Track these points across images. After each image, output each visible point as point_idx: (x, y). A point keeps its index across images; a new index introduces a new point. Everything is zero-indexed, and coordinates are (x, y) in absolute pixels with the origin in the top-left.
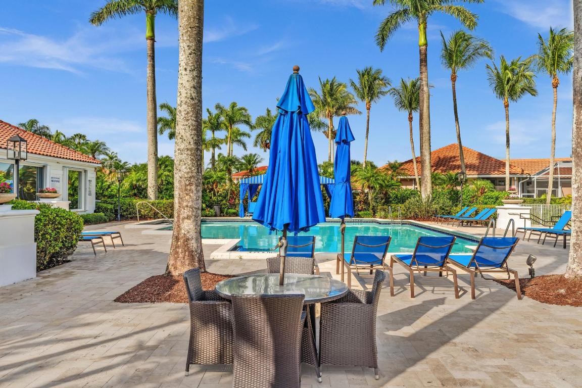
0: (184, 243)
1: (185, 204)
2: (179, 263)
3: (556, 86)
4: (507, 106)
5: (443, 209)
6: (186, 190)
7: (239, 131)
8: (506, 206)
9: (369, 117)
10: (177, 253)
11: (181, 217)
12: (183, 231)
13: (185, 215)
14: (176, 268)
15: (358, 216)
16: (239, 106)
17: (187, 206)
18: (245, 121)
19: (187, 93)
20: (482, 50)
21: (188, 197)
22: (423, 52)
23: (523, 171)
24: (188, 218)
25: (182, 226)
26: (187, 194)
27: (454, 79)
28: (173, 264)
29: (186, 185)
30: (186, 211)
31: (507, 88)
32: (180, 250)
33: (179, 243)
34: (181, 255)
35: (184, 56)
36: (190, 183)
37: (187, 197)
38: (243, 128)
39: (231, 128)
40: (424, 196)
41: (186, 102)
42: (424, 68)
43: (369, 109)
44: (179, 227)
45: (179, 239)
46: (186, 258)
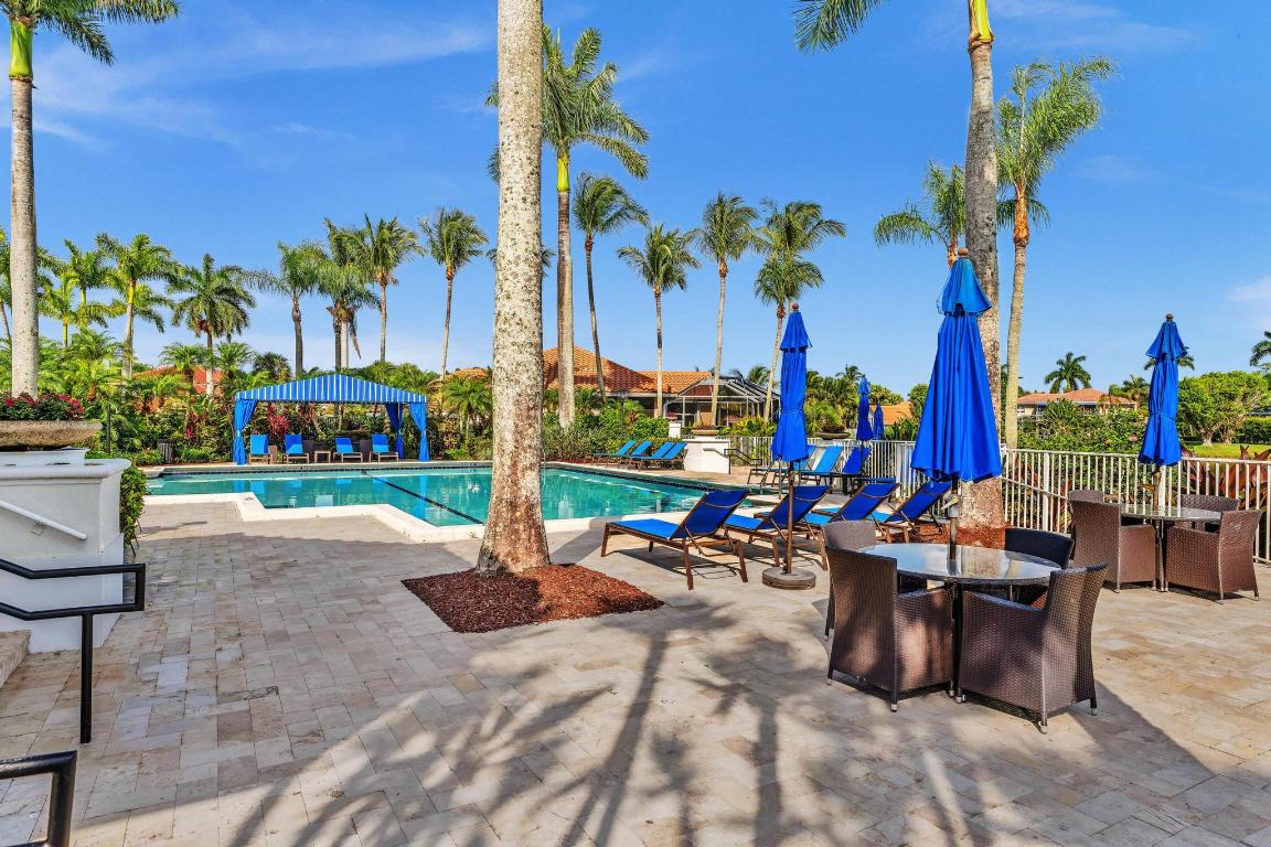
0: (527, 512)
1: (527, 442)
2: (521, 551)
3: (723, 275)
4: (658, 295)
5: (595, 444)
6: (529, 417)
7: (149, 292)
8: (698, 439)
9: (450, 291)
10: (516, 531)
11: (520, 466)
12: (524, 492)
13: (527, 463)
14: (516, 560)
15: (447, 457)
16: (153, 244)
17: (530, 447)
18: (168, 274)
19: (527, 243)
20: (633, 211)
21: (532, 429)
22: (564, 201)
23: (670, 388)
24: (531, 467)
25: (522, 483)
26: (530, 425)
27: (589, 246)
28: (510, 552)
29: (529, 409)
30: (528, 455)
31: (663, 269)
32: (521, 527)
33: (518, 514)
34: (523, 536)
35: (521, 175)
36: (535, 406)
37: (530, 431)
38: (158, 287)
39: (134, 286)
40: (564, 423)
41: (527, 259)
42: (563, 224)
43: (450, 278)
44: (516, 485)
45: (516, 507)
46: (533, 538)
